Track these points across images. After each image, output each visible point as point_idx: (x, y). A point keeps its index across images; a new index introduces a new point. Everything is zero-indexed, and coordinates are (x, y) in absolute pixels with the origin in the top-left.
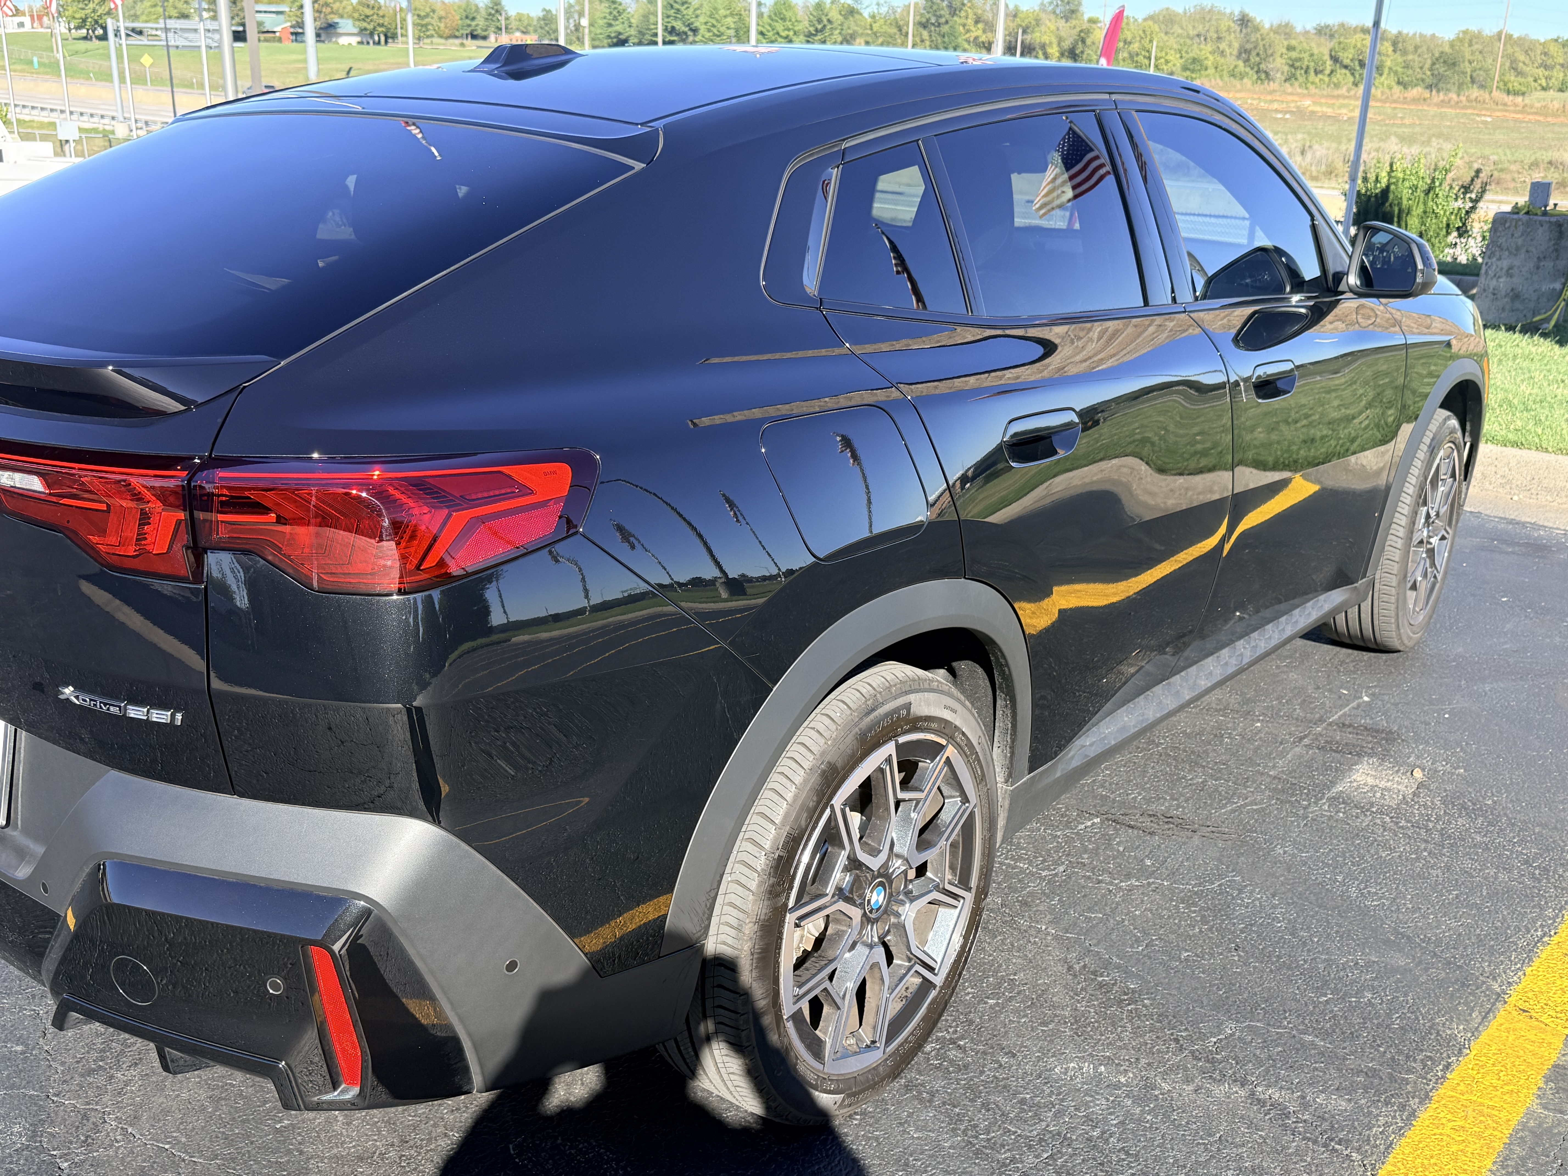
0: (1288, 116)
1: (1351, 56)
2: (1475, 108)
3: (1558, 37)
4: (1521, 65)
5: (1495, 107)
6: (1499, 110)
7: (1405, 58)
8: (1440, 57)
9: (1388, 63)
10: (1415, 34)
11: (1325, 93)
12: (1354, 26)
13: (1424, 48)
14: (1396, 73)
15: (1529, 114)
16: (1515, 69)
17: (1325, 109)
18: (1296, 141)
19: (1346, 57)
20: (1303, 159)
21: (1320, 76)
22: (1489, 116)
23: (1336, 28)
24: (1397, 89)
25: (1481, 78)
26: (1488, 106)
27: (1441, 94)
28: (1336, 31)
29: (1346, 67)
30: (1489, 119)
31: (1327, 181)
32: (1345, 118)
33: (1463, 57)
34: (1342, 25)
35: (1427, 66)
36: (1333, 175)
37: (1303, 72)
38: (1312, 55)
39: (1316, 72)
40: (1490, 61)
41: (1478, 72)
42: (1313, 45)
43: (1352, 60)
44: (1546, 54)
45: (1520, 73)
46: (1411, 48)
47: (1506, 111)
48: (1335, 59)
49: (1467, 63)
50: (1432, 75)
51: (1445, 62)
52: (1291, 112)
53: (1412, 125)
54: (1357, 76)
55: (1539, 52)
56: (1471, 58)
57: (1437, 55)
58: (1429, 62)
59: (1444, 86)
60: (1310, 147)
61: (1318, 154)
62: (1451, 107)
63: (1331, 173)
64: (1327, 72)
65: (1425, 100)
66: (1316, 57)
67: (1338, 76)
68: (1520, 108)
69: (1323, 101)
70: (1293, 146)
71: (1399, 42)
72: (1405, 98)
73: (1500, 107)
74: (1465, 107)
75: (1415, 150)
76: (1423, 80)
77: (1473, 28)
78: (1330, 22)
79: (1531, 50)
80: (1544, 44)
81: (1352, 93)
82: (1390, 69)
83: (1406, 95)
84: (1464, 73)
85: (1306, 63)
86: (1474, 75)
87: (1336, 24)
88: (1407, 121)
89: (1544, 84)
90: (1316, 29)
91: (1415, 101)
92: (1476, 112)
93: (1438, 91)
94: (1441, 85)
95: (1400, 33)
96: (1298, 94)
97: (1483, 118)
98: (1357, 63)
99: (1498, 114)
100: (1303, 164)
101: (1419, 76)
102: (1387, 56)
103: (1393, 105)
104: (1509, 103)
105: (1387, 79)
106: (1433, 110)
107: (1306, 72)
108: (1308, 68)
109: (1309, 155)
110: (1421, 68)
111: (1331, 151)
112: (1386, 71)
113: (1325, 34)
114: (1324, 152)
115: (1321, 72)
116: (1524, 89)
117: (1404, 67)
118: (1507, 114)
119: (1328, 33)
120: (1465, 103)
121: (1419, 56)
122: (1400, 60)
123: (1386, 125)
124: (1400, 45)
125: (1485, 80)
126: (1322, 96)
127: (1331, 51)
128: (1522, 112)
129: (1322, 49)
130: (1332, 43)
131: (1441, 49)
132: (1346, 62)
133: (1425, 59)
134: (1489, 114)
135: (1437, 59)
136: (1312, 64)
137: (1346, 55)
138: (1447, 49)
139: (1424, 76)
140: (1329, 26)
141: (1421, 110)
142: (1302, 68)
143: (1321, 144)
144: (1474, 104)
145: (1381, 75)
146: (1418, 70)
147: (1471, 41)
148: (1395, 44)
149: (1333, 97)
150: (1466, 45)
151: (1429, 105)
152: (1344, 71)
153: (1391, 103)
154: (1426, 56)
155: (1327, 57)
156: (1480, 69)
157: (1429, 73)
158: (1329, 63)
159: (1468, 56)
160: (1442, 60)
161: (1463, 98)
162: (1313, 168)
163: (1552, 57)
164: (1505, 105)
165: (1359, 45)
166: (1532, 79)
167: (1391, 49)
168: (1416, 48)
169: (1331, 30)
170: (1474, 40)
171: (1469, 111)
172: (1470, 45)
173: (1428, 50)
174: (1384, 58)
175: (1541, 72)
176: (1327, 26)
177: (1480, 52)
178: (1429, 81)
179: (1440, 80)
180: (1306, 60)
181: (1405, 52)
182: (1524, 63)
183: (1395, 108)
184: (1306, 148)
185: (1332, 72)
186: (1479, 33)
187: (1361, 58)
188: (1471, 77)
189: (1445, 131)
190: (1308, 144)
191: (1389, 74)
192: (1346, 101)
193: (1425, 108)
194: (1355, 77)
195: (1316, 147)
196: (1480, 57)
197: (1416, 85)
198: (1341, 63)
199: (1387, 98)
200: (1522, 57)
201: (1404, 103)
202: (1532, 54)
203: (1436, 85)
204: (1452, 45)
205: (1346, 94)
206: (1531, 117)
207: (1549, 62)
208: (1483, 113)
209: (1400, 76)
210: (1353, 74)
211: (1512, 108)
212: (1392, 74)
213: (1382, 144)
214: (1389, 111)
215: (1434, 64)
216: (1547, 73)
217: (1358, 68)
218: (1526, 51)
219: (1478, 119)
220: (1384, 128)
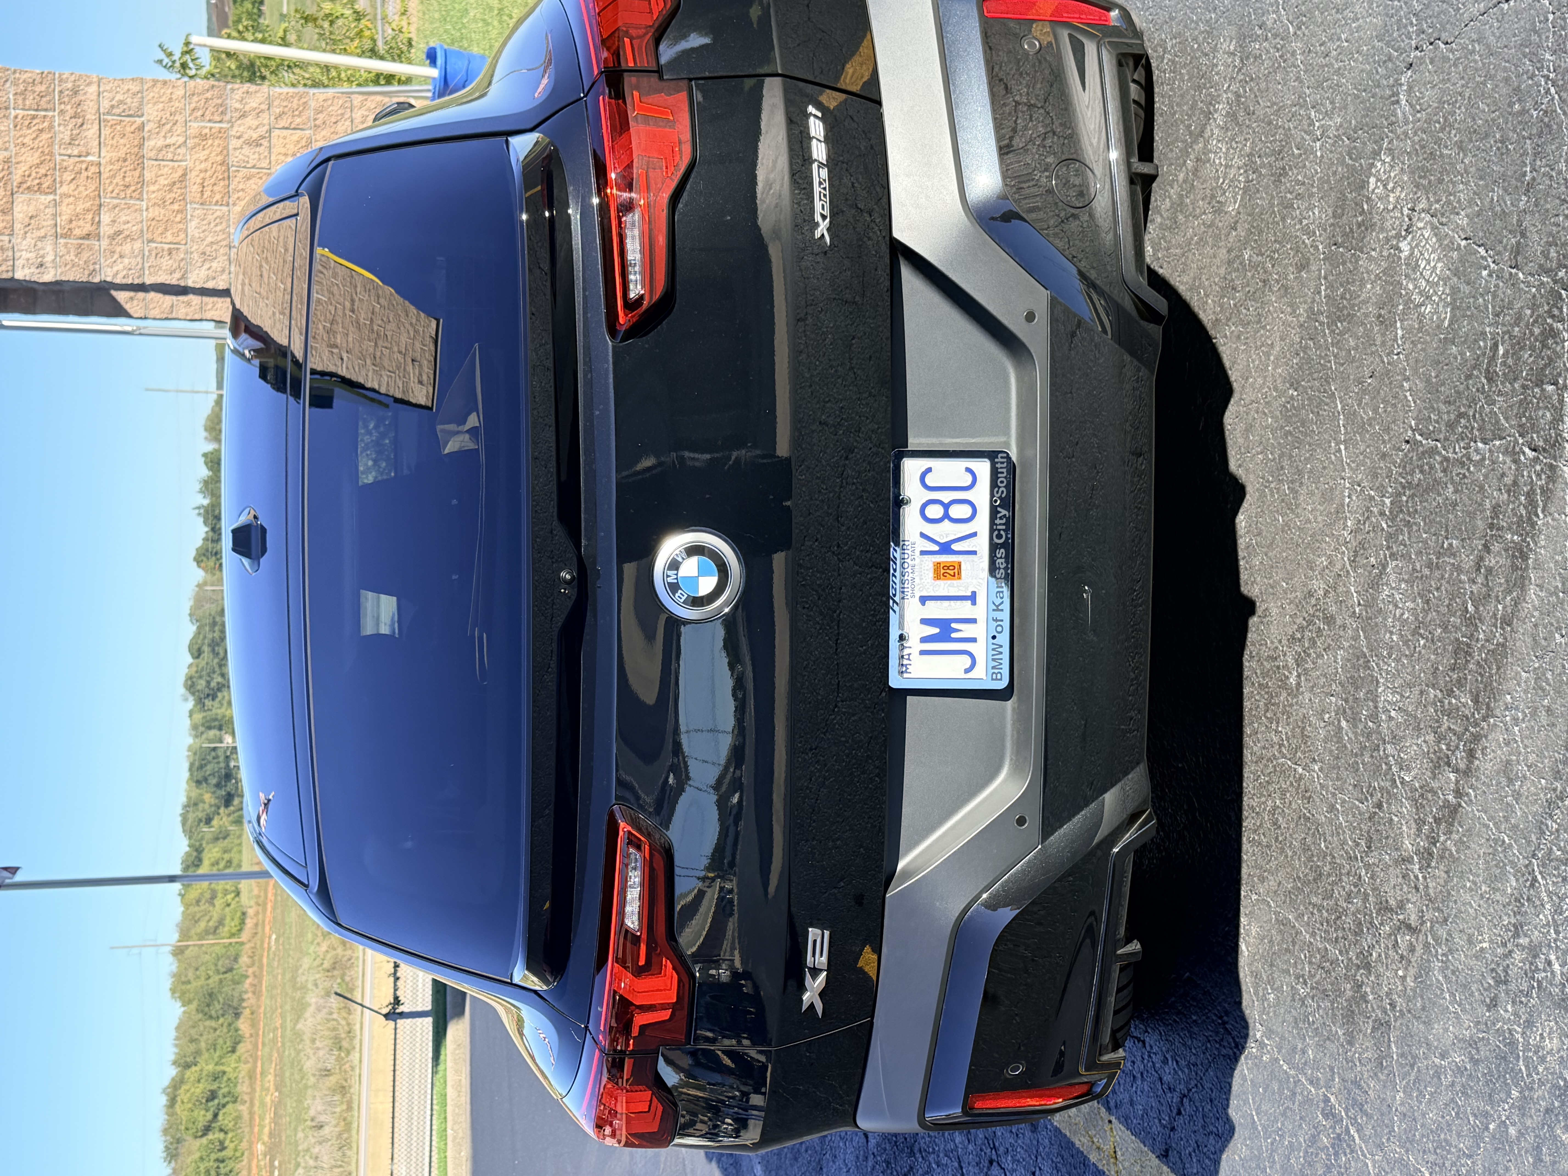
0: (276, 1163)
1: (203, 1112)
2: (261, 956)
3: (180, 894)
4: (211, 924)
5: (259, 936)
6: (263, 930)
7: (204, 1051)
8: (202, 1011)
9: (210, 1067)
10: (176, 1046)
11: (247, 1130)
12: (166, 1117)
13: (193, 1032)
14: (221, 1057)
15: (266, 897)
16: (216, 928)
17: (267, 1121)
18: (306, 1137)
19: (203, 1117)
20: (327, 1124)
21: (227, 1143)
22: (270, 937)
23: (168, 1138)
24: (241, 1048)
25: (227, 961)
26: (259, 943)
27: (245, 996)
28: (173, 1137)
29: (216, 1115)
30: (274, 937)
31: (352, 1090)
32: (277, 1094)
33: (202, 987)
34: (165, 1132)
35: (213, 1024)
36: (345, 1084)
37: (221, 1165)
38: (202, 1159)
39: (223, 1148)
40: (207, 957)
41: (219, 967)
42: (189, 1160)
43: (207, 1110)
44: (198, 902)
45: (221, 922)
46: (193, 1047)
47: (264, 922)
48: (207, 1129)
49: (211, 981)
50: (223, 1015)
51: (208, 1005)
52: (272, 1162)
53: (283, 1016)
54: (226, 1099)
55: (196, 909)
56: (203, 978)
57: (200, 1016)
58: (208, 1023)
59: (236, 1000)
60: (312, 1120)
61: (319, 1108)
62: (260, 983)
63: (343, 1087)
64: (221, 1136)
65: (252, 1013)
66: (204, 1153)
67: (226, 1122)
68: (260, 908)
69: (256, 1129)
70: (313, 1140)
71: (186, 1062)
72: (251, 1035)
73: (260, 929)
74: (261, 967)
75: (312, 999)
76: (230, 1025)
77: (167, 983)
78: (161, 1147)
79: (193, 917)
80: (187, 906)
81: (246, 1098)
82: (216, 1064)
83: (247, 1035)
84: (221, 981)
85: (211, 1164)
86: (223, 970)
87: (163, 1138)
88: (278, 1023)
89: (233, 895)
90: (170, 1162)
91: (254, 1024)
92: (265, 954)
93: (243, 1000)
94: (235, 1004)
95: (174, 1063)
96: (250, 1162)
97: (273, 943)
98: (210, 1104)
99: (267, 928)
100: (334, 1122)
101: (225, 1030)
102: (201, 1070)
103: (260, 1046)
104: (255, 921)
105: (229, 1066)
106: (265, 1001)
107: (223, 1161)
108: (217, 1160)
109: (322, 1118)
110: (215, 1030)
111: (316, 1093)
112: (220, 1068)
113: (176, 1149)
114: (318, 1100)
115: (221, 1143)
116: (239, 914)
117: (215, 1050)
118: (267, 920)
119: (175, 1145)
120: (255, 968)
121: (201, 1035)
122: (206, 1055)
123: (283, 1044)
124: (188, 1060)
125: (228, 958)
126: (251, 1132)
127: (196, 1137)
128: (265, 905)
129: (195, 1147)
130: (188, 1138)
131: (194, 1012)
132: (209, 1116)
133: (205, 1027)
134: (267, 940)
135: (206, 1014)
136: (213, 1156)
137: (201, 1119)
138: (194, 1006)
139: (226, 1024)
140: (166, 1147)
141: (265, 1014)
142: (218, 1167)
143: (309, 1108)
144: (256, 958)
145: (224, 1073)
146: (218, 1032)
147: (184, 983)
148: (187, 1066)
149: (252, 1119)
150: (189, 987)
151: (259, 1007)
152: (220, 1117)
153: (257, 1050)
154: (202, 1028)
155: (204, 1140)
156: (216, 965)
157: (221, 1020)
158: (211, 1136)
159: (202, 982)
160: (206, 1009)
161: (250, 971)
162: (338, 1110)
163: (202, 894)
164: (256, 925)
165: (190, 1105)
166: (227, 909)
167: (194, 1069)
168: (192, 1041)
169: (171, 1143)
170: (183, 979)
171: (265, 960)
172: (189, 982)
173: (194, 1027)
174: (204, 1073)
175: (219, 902)
176: (167, 1148)
177: (197, 969)
178: (229, 1018)
179: (229, 1006)
180: (207, 1164)
181: (198, 1053)
182: (208, 921)
183: (264, 1044)
184: (314, 1124)
185: (221, 1130)
186: (174, 976)
187: (204, 1101)
188: (225, 973)
189: (288, 976)
190: (309, 1123)
191: (222, 1064)
192: (257, 1103)
193: (262, 1010)
194: (228, 1102)
195: (312, 1113)
196: (203, 968)
197: (237, 1030)
198: (211, 1122)
199: (251, 1056)
200: (202, 925)
201: (258, 1035)
202: (198, 915)
203: (236, 1009)
204: (186, 1003)
205: (247, 1105)
206: (270, 895)
207: (208, 895)
208: (266, 945)
209: (225, 1051)
210: (224, 1106)
211: (260, 917)
212: (223, 1061)
213: (307, 1037)
214: (267, 1049)
215: (211, 1017)
216: (220, 895)
217: (216, 1101)
218: (196, 922)
219: (273, 949)
220: (288, 1044)
